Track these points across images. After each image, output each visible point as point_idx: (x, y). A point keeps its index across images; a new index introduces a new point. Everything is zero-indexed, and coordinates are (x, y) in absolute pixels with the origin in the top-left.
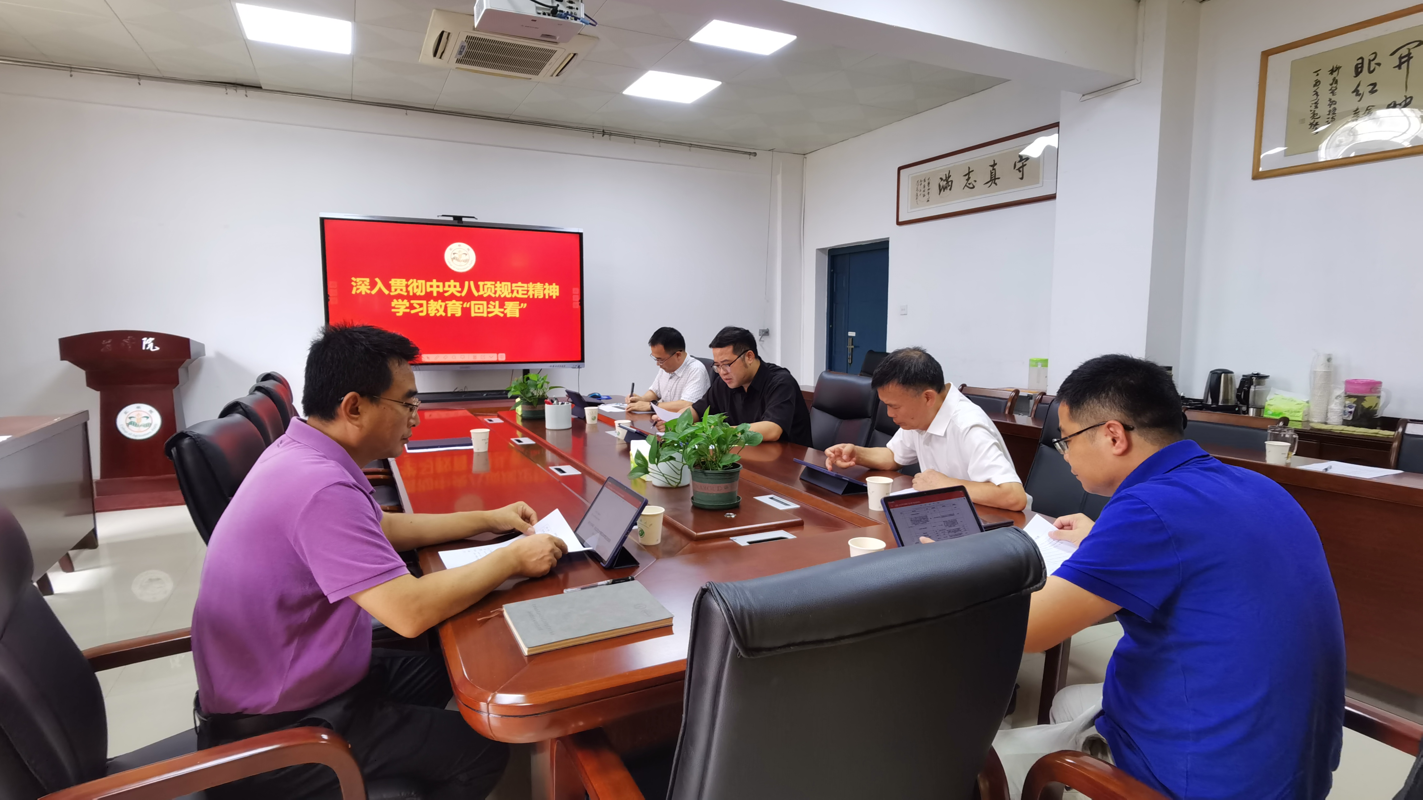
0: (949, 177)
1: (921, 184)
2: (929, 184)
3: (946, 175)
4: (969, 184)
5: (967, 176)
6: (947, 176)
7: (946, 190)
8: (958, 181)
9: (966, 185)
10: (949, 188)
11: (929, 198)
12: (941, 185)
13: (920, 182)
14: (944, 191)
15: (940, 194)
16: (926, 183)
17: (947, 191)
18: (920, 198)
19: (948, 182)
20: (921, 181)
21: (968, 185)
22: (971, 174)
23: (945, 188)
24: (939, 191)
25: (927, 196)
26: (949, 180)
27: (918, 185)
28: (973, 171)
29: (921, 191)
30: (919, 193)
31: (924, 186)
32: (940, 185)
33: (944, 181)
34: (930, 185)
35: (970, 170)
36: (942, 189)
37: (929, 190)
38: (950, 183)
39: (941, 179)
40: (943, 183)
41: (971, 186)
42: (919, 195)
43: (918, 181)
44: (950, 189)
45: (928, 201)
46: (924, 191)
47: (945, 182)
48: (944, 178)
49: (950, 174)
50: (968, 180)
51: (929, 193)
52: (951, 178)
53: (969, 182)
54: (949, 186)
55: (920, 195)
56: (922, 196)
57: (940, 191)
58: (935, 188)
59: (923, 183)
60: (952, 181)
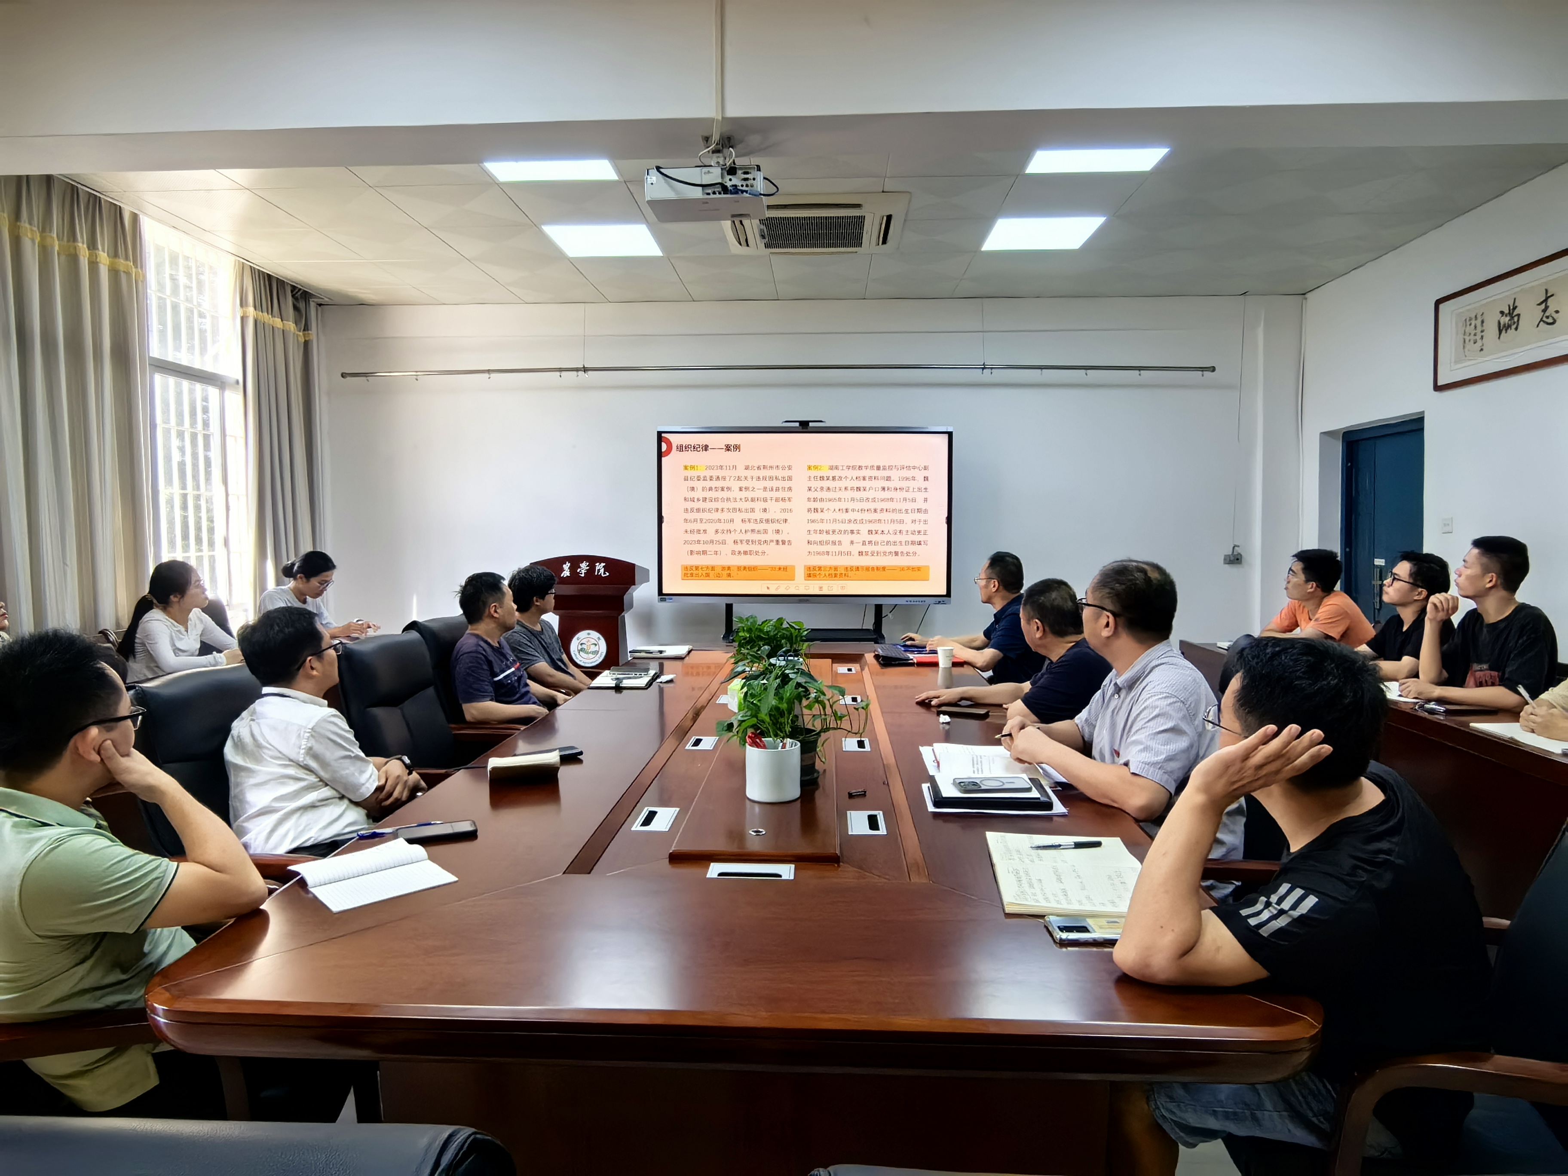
0: (1515, 308)
1: (1470, 325)
2: (1483, 322)
3: (1509, 306)
4: (1547, 317)
5: (1544, 305)
6: (1511, 308)
7: (1509, 331)
8: (1529, 313)
9: (1541, 320)
10: (1514, 327)
11: (1483, 345)
12: (1502, 323)
13: (1468, 322)
14: (1506, 332)
15: (1499, 338)
16: (1479, 322)
17: (1511, 332)
18: (1470, 346)
19: (1512, 318)
20: (1471, 319)
21: (1544, 319)
22: (1550, 300)
23: (1507, 327)
24: (1498, 332)
25: (1479, 343)
26: (1515, 313)
27: (1466, 326)
28: (1552, 295)
29: (1470, 334)
30: (1467, 338)
31: (1476, 327)
32: (1499, 323)
33: (1506, 316)
34: (1484, 324)
35: (1549, 295)
36: (1502, 329)
37: (1482, 331)
38: (1516, 319)
39: (1502, 313)
40: (1505, 320)
41: (1550, 320)
42: (1467, 341)
43: (1466, 320)
44: (1516, 329)
45: (1482, 350)
46: (1475, 335)
47: (1508, 318)
48: (1507, 311)
49: (1516, 304)
50: (1544, 311)
51: (1482, 337)
52: (1517, 309)
53: (1547, 314)
54: (1514, 323)
55: (1470, 341)
56: (1472, 342)
57: (1500, 334)
58: (1491, 329)
59: (1473, 322)
60: (1519, 315)
